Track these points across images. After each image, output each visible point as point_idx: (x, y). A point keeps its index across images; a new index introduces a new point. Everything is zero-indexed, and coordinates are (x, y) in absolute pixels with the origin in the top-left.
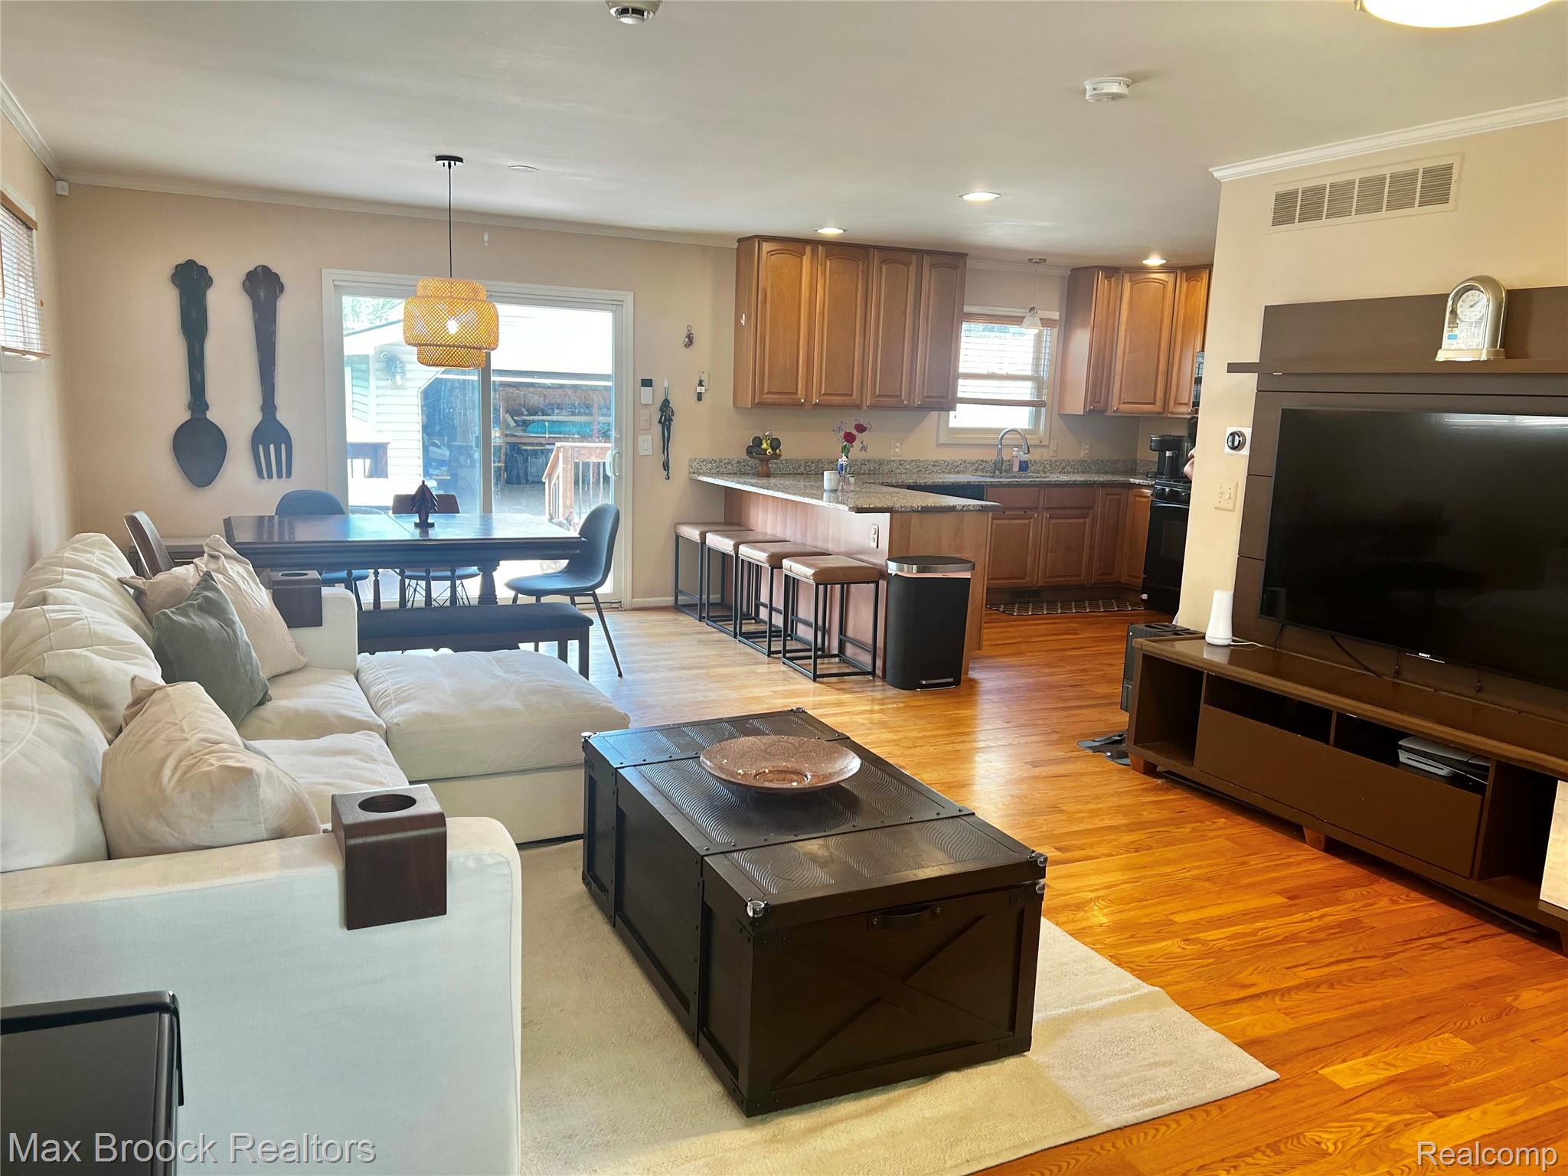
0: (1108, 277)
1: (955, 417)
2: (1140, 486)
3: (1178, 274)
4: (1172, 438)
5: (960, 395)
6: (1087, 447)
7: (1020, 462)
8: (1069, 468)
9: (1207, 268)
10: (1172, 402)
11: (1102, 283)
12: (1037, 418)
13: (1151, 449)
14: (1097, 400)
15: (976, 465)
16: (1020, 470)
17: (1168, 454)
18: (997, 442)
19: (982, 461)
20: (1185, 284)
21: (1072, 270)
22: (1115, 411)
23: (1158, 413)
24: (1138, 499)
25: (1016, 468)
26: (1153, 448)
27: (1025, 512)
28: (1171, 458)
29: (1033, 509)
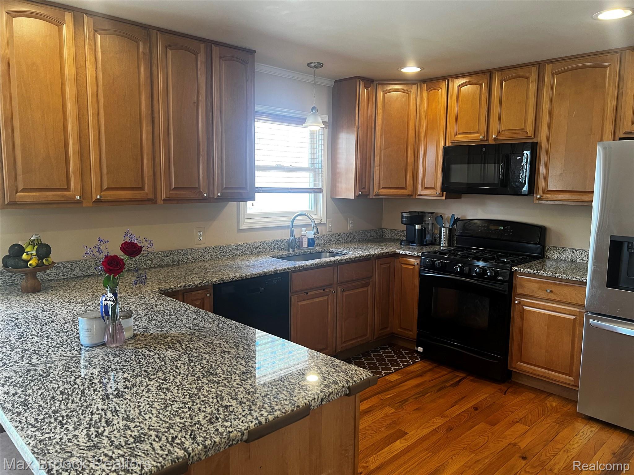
0: (366, 87)
1: (253, 205)
2: (406, 256)
3: (419, 85)
4: (417, 214)
5: (257, 185)
6: (351, 222)
7: (308, 239)
8: (341, 239)
9: (446, 79)
10: (420, 186)
11: (363, 92)
12: (315, 202)
13: (402, 223)
14: (363, 187)
15: (273, 245)
16: (308, 246)
17: (417, 227)
18: (289, 223)
19: (278, 241)
20: (426, 94)
21: (336, 82)
22: (376, 195)
23: (409, 195)
24: (404, 266)
25: (305, 245)
26: (404, 222)
27: (324, 290)
28: (420, 230)
29: (330, 286)
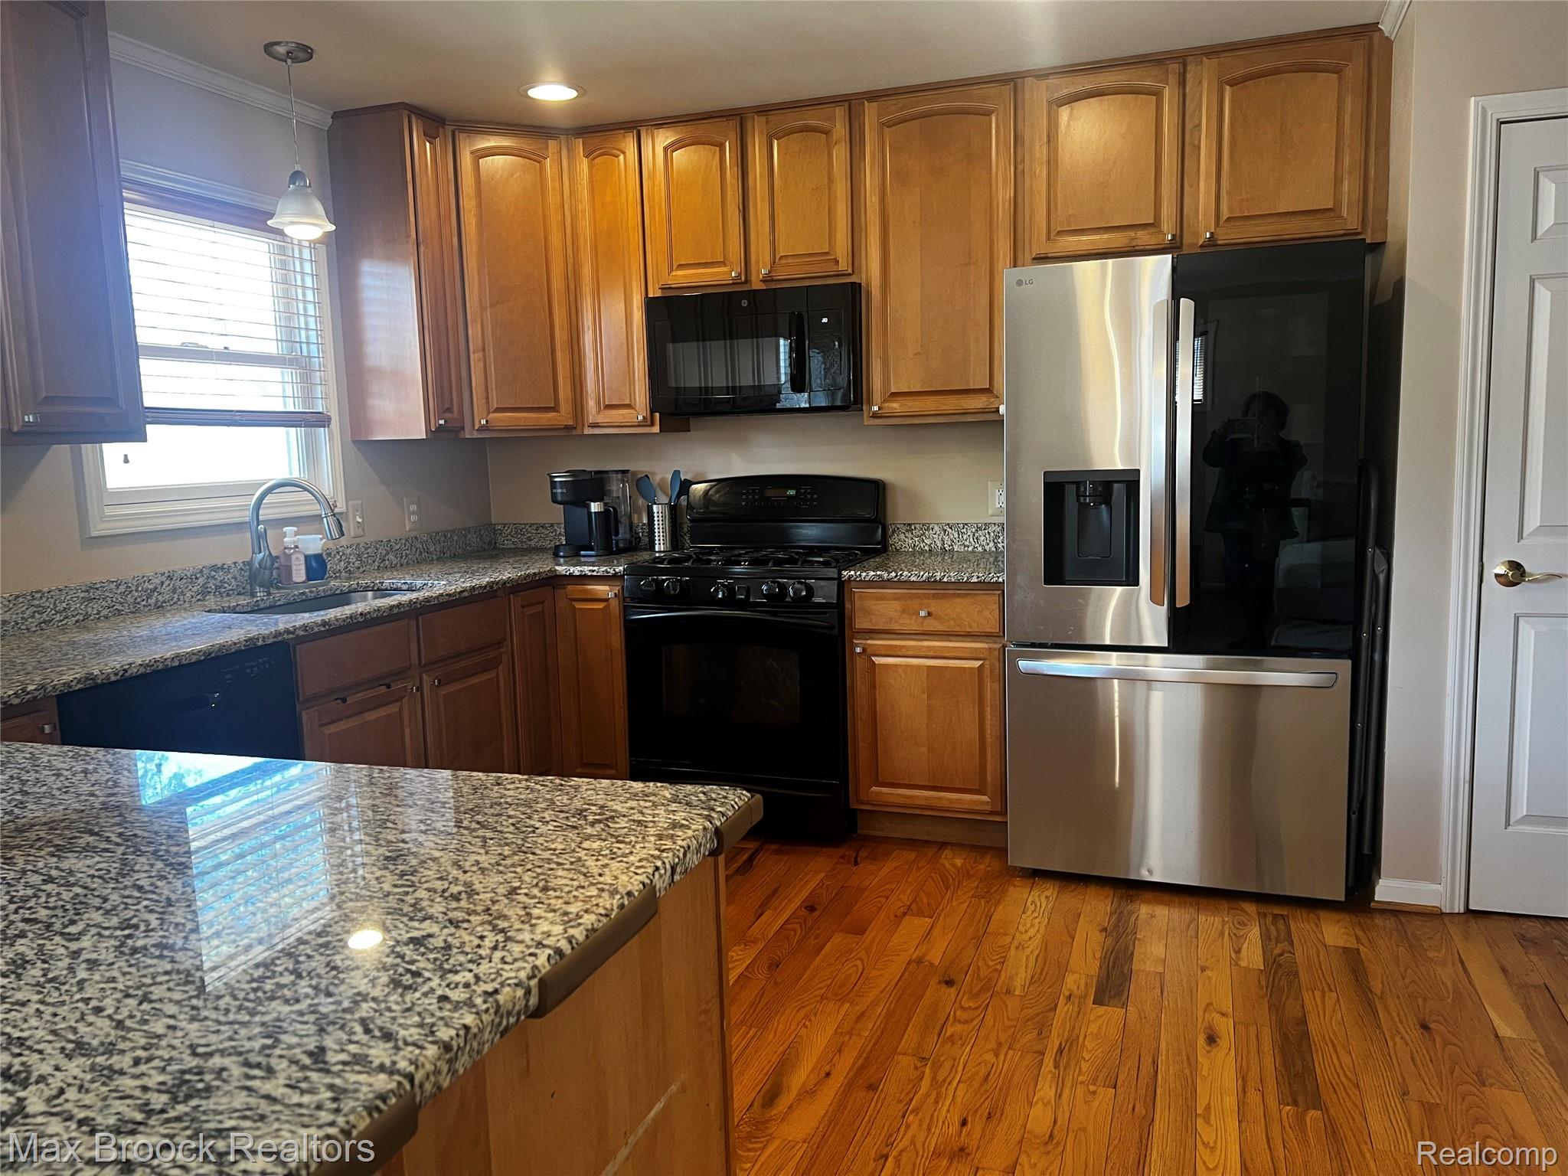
1: (126, 461)
2: (583, 579)
3: (563, 141)
4: (589, 477)
6: (413, 507)
7: (307, 557)
8: (391, 556)
9: (635, 128)
10: (591, 404)
12: (310, 455)
13: (555, 501)
14: (447, 405)
15: (201, 581)
16: (309, 578)
17: (595, 507)
18: (247, 516)
19: (215, 568)
20: (584, 165)
21: (336, 116)
22: (482, 429)
23: (568, 428)
24: (579, 605)
25: (299, 574)
26: (559, 498)
27: (389, 686)
28: (604, 515)
29: (401, 674)
